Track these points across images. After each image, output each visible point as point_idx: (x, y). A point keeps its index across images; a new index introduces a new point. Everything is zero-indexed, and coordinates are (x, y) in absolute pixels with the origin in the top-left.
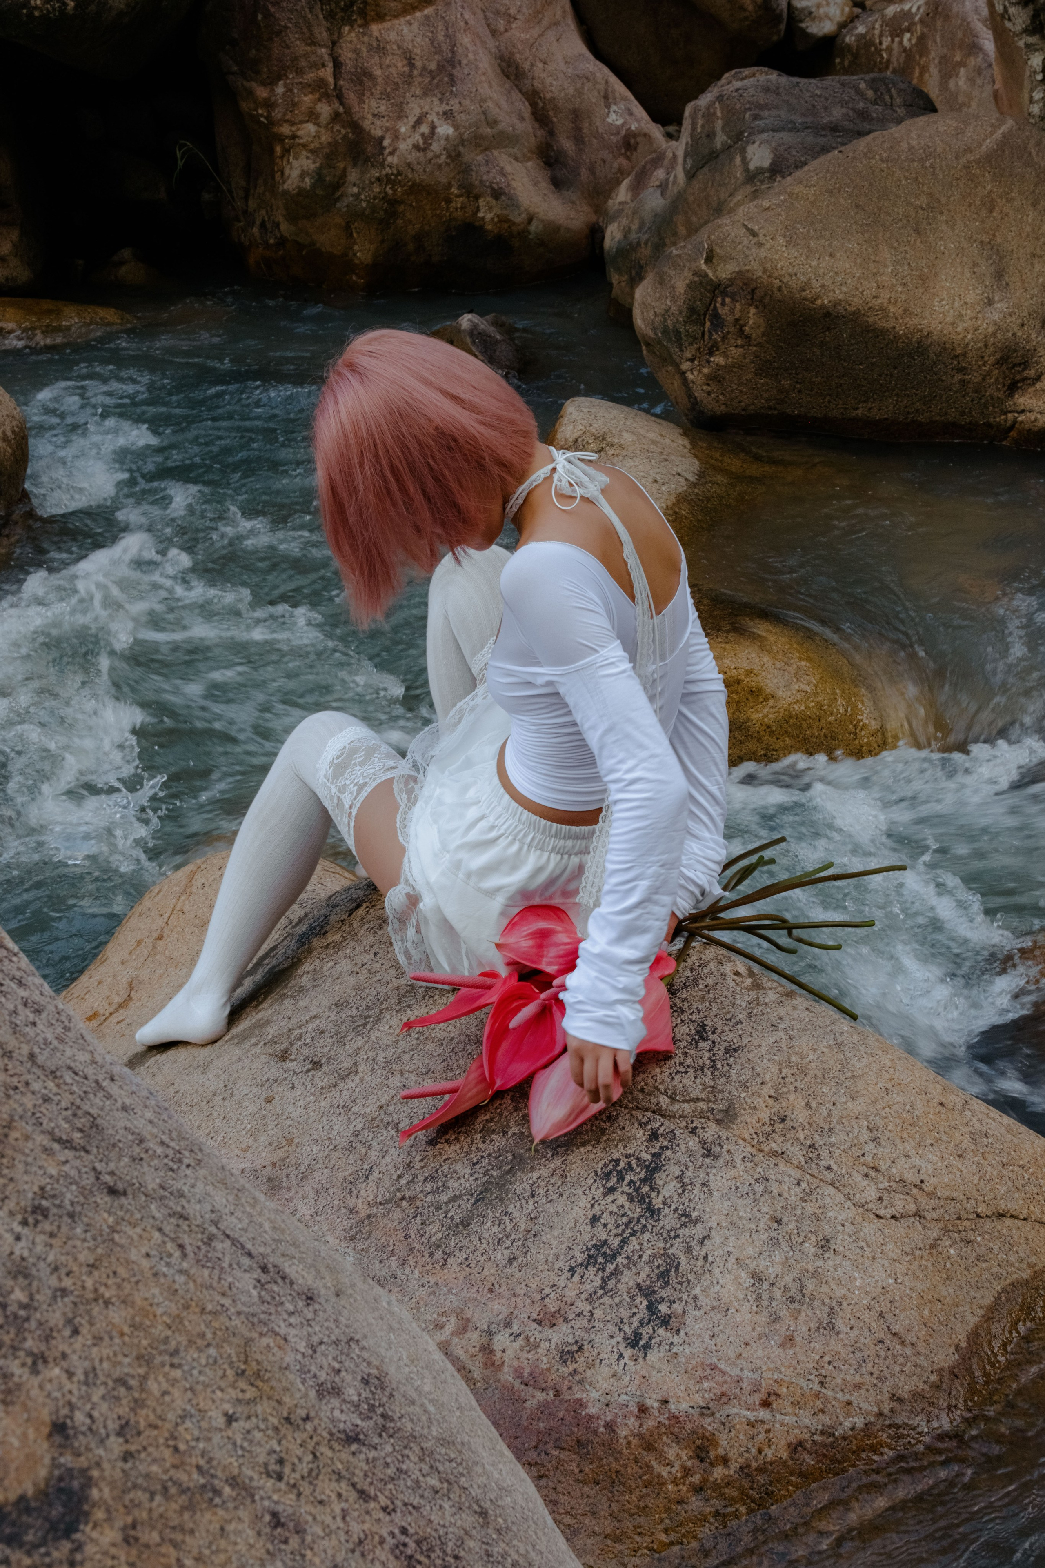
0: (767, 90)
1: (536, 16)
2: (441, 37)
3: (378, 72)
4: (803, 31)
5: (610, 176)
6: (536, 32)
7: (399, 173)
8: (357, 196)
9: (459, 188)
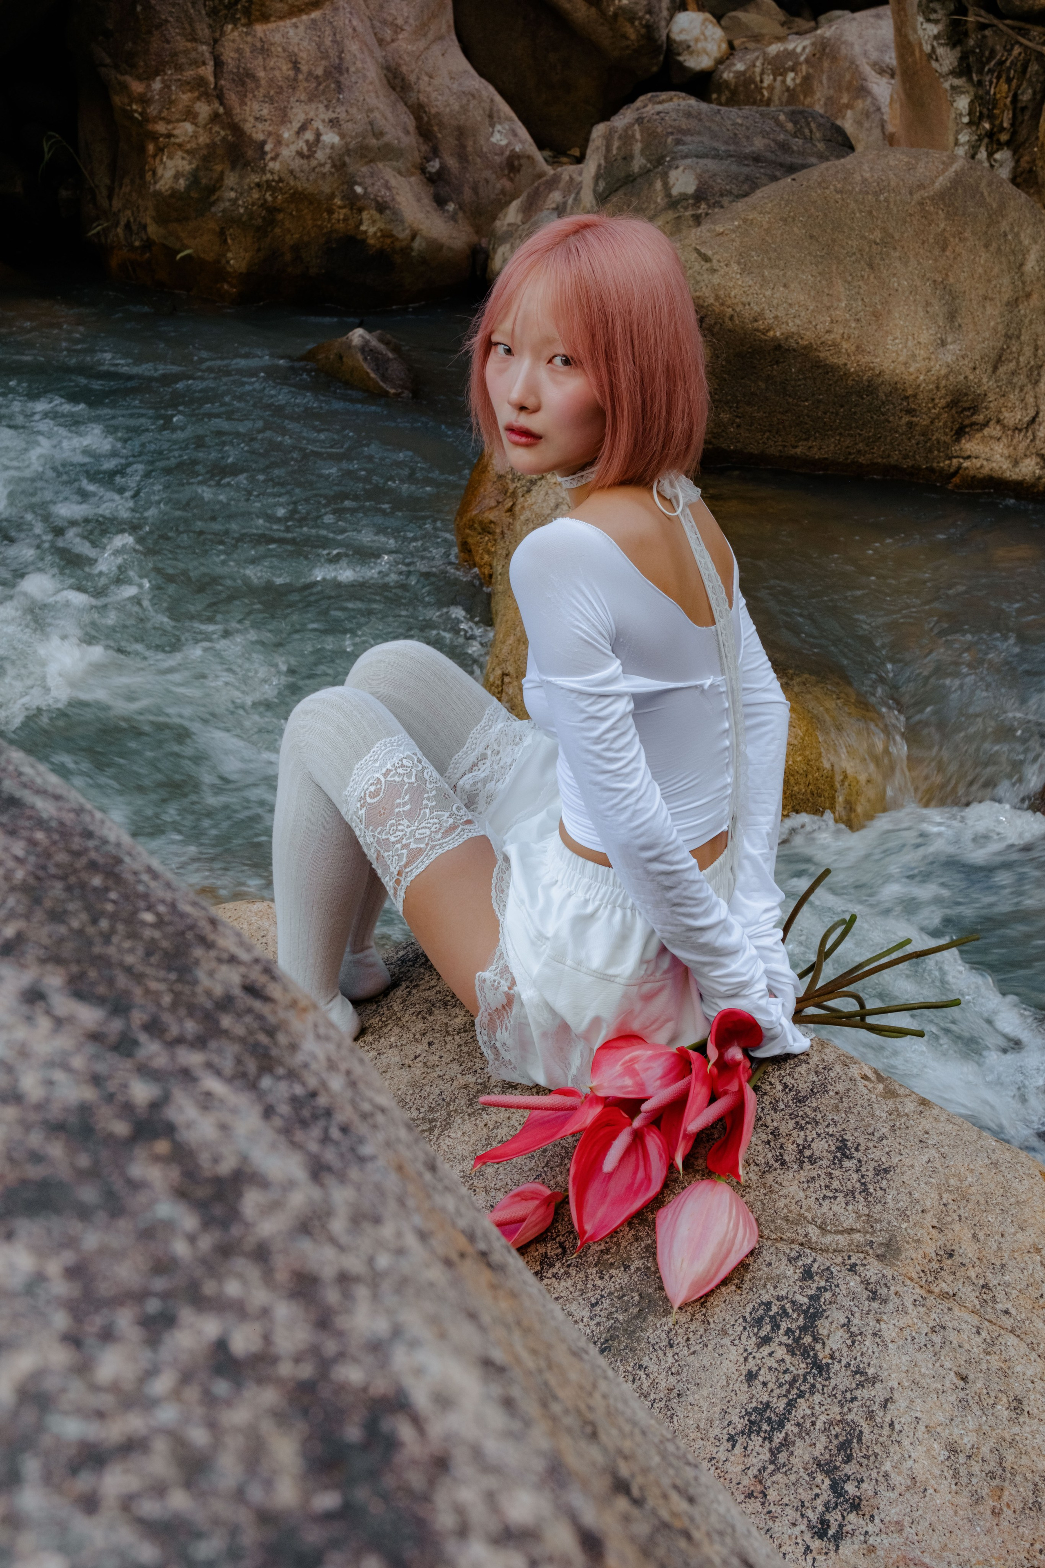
0: (688, 115)
1: (422, 29)
2: (328, 42)
3: (261, 74)
4: (680, 65)
5: (493, 196)
6: (422, 44)
7: (281, 180)
8: (234, 201)
9: (342, 199)
